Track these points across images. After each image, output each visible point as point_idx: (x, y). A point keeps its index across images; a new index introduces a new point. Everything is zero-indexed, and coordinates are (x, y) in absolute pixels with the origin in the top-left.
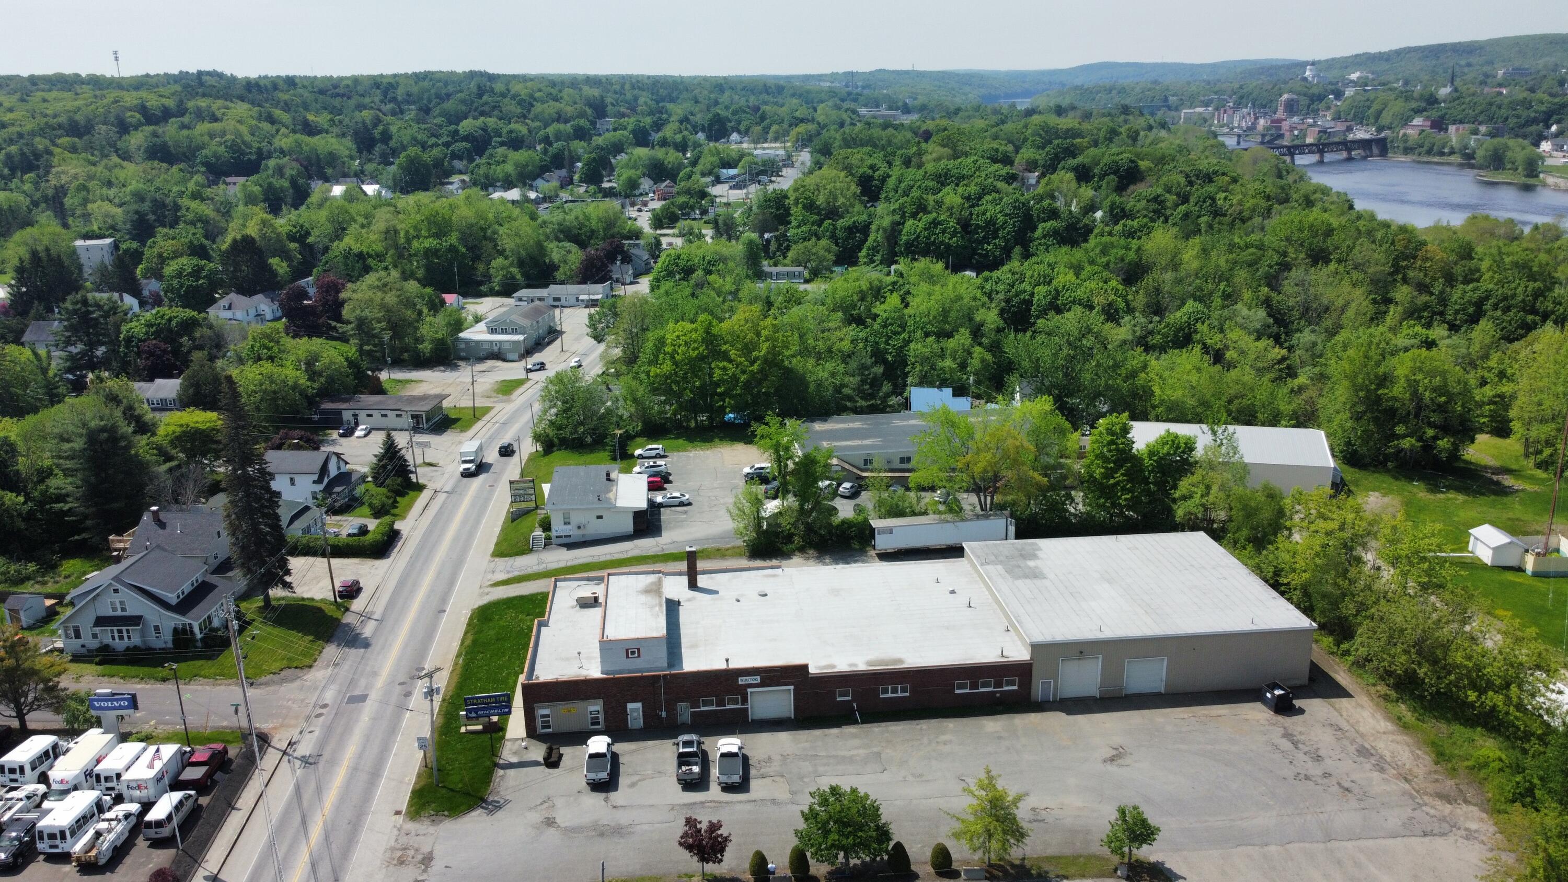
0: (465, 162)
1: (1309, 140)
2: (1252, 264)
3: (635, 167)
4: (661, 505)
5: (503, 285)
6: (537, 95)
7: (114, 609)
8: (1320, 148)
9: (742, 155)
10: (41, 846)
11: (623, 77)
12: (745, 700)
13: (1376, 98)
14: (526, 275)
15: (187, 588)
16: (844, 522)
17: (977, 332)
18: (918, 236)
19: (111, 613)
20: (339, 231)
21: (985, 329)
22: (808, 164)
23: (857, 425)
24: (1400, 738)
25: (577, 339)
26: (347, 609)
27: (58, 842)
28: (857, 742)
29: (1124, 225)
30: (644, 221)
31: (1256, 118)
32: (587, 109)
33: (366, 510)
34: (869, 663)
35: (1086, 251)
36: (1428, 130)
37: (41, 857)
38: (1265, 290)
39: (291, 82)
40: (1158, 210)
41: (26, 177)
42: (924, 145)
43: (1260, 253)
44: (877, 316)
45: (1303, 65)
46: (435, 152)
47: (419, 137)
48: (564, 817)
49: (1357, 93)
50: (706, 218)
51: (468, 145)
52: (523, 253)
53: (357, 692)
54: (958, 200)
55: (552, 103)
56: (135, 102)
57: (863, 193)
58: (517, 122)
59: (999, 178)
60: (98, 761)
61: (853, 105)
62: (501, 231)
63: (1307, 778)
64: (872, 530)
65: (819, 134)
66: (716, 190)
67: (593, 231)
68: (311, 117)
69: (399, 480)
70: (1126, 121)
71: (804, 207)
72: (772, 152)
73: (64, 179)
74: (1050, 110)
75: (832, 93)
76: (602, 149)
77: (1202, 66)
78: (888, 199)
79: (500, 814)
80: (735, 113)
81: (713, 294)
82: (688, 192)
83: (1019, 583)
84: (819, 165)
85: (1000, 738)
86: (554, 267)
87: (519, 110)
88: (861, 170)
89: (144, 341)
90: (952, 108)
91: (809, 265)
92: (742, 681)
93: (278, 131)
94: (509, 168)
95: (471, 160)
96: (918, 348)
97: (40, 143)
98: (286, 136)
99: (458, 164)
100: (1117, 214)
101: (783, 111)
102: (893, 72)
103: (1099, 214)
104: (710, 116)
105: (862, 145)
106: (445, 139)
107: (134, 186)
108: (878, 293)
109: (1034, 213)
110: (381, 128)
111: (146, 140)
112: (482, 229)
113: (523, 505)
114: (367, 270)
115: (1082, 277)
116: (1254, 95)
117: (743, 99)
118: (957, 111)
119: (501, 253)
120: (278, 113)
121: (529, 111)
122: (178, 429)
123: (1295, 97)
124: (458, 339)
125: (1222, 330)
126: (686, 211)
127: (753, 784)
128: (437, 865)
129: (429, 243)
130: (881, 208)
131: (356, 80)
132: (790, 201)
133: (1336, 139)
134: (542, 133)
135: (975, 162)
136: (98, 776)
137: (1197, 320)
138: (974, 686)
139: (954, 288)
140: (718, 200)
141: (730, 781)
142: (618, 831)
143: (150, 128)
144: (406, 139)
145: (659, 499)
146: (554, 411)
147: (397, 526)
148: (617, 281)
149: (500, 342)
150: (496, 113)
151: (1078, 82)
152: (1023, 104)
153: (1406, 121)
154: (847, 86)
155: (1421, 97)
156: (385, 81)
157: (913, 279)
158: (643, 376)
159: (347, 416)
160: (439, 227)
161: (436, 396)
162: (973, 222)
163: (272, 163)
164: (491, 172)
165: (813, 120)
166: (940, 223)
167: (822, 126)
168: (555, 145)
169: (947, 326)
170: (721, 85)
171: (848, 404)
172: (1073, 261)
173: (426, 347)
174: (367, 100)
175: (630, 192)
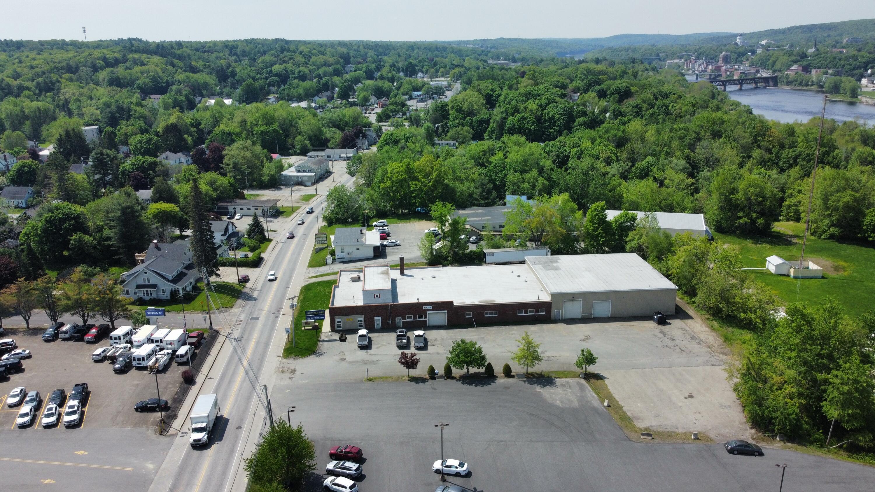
0: (276, 88)
1: (735, 78)
2: (681, 139)
3: (367, 90)
4: (386, 246)
5: (301, 149)
6: (313, 52)
7: (145, 281)
8: (741, 82)
9: (424, 84)
10: (134, 363)
11: (358, 42)
12: (426, 317)
13: (773, 54)
14: (312, 145)
15: (175, 273)
16: (471, 251)
17: (541, 171)
18: (514, 125)
19: (143, 283)
20: (217, 122)
21: (545, 169)
22: (460, 89)
23: (480, 211)
24: (711, 333)
25: (341, 176)
26: (245, 287)
27: (141, 362)
28: (474, 334)
29: (620, 120)
30: (372, 118)
31: (707, 65)
32: (340, 59)
33: (246, 248)
34: (480, 302)
35: (598, 132)
36: (800, 72)
37: (134, 368)
38: (687, 151)
39: (179, 44)
40: (638, 112)
41: (48, 94)
42: (520, 79)
43: (686, 133)
44: (491, 162)
45: (735, 36)
46: (261, 82)
47: (251, 74)
48: (349, 358)
49: (763, 52)
50: (405, 117)
51: (278, 79)
52: (311, 133)
53: (254, 316)
54: (535, 107)
55: (321, 56)
56: (100, 55)
57: (487, 104)
58: (303, 66)
59: (557, 95)
60: (152, 335)
61: (485, 58)
62: (300, 122)
63: (667, 346)
64: (484, 254)
65: (466, 73)
66: (410, 103)
67: (347, 123)
68: (194, 63)
69: (261, 236)
70: (633, 67)
71: (456, 110)
72: (440, 83)
73: (68, 96)
74: (592, 61)
75: (474, 51)
76: (349, 81)
77: (680, 36)
78: (500, 106)
79: (322, 357)
80: (420, 62)
81: (410, 152)
82: (395, 103)
83: (549, 272)
84: (465, 89)
85: (536, 332)
86: (327, 141)
87: (303, 60)
88: (487, 92)
89: (132, 172)
90: (539, 59)
91: (458, 140)
92: (424, 308)
93: (176, 71)
94: (300, 91)
95: (279, 87)
96: (511, 178)
97: (54, 77)
98: (181, 74)
99: (273, 89)
100: (617, 114)
101: (447, 61)
102: (508, 39)
103: (608, 114)
104: (406, 63)
105: (488, 79)
106: (265, 75)
107: (104, 99)
108: (492, 152)
109: (574, 113)
110: (231, 69)
111: (108, 76)
112: (290, 121)
113: (321, 246)
114: (233, 141)
115: (595, 144)
116: (707, 53)
117: (425, 54)
118: (542, 61)
119: (300, 133)
120: (177, 62)
121: (309, 60)
122: (157, 211)
123: (729, 54)
124: (281, 175)
125: (663, 171)
126: (395, 112)
127: (429, 347)
128: (298, 373)
129: (263, 128)
130: (496, 110)
131: (215, 43)
132: (449, 107)
133: (750, 77)
134: (316, 72)
135: (545, 87)
136: (152, 340)
137: (652, 166)
138: (526, 312)
139: (530, 149)
140: (411, 108)
141: (419, 346)
142: (372, 362)
143: (109, 69)
144: (244, 75)
145: (385, 243)
146: (333, 205)
147: (262, 255)
148: (360, 148)
149: (303, 176)
150: (291, 61)
151: (611, 45)
152: (578, 57)
153: (788, 67)
154: (482, 47)
155: (798, 54)
156: (230, 44)
157: (509, 145)
158: (376, 189)
159: (231, 209)
160: (268, 120)
161: (274, 200)
162: (543, 118)
163: (174, 88)
164: (291, 93)
165: (462, 66)
166: (526, 118)
167: (468, 69)
168: (324, 79)
169: (526, 168)
170: (412, 47)
171: (476, 202)
172: (592, 136)
173: (265, 178)
174: (221, 55)
175: (365, 103)
